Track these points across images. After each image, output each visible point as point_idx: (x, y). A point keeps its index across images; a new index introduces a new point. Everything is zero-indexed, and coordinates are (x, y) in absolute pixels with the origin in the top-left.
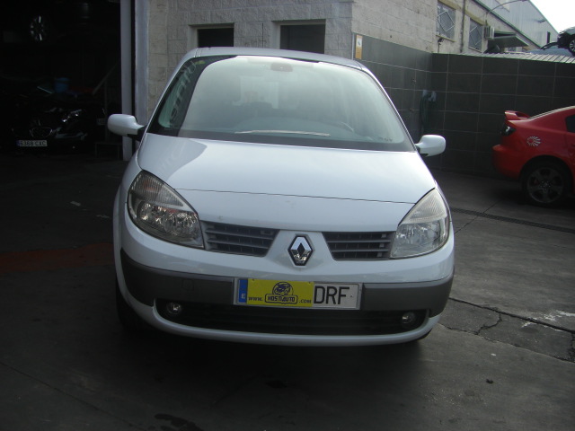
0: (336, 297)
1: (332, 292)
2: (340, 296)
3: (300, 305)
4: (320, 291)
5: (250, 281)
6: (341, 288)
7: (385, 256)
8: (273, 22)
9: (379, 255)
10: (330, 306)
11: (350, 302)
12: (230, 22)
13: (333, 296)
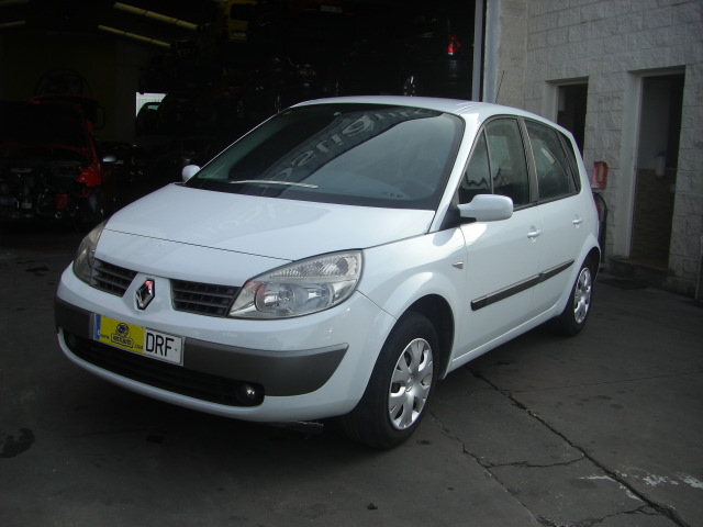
0: (163, 347)
1: (160, 341)
2: (167, 347)
3: (135, 350)
4: (150, 338)
5: (102, 319)
6: (167, 339)
7: (225, 313)
8: (630, 72)
9: (221, 312)
10: (157, 355)
11: (174, 356)
12: (585, 75)
13: (161, 345)
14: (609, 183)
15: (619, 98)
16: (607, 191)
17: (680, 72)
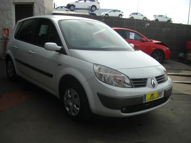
3: (155, 99)
4: (158, 94)
5: (146, 95)
6: (161, 92)
10: (160, 97)
11: (163, 95)
14: (10, 34)
15: (10, 10)
16: (9, 37)
17: (32, 4)
